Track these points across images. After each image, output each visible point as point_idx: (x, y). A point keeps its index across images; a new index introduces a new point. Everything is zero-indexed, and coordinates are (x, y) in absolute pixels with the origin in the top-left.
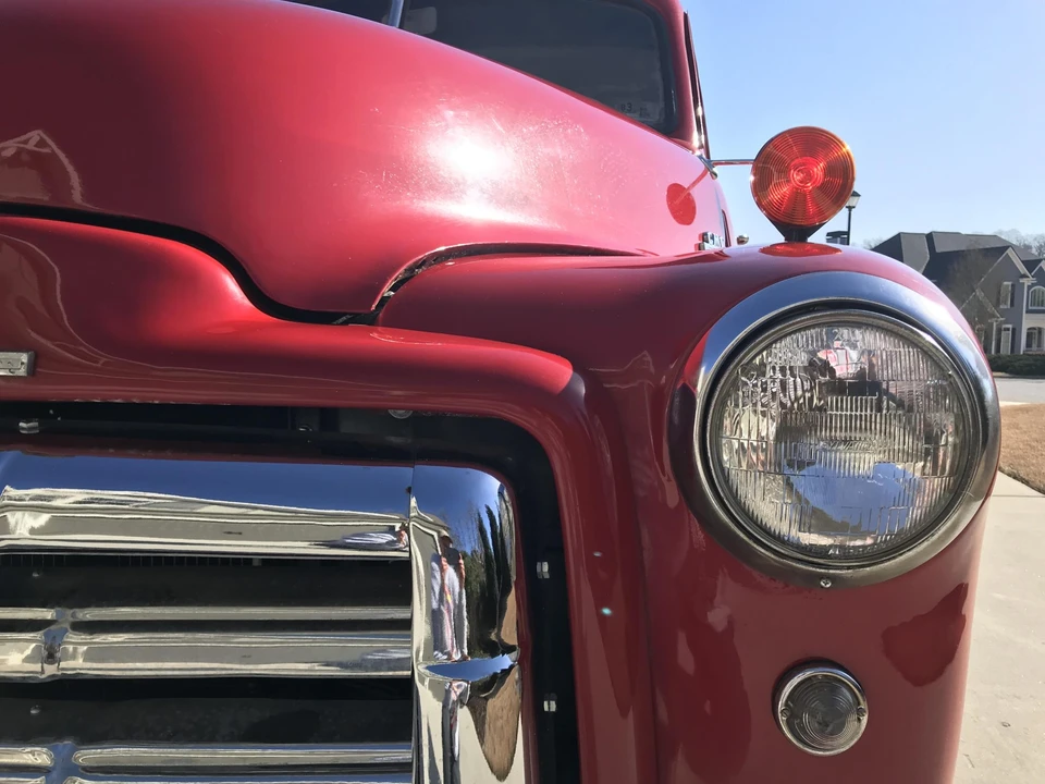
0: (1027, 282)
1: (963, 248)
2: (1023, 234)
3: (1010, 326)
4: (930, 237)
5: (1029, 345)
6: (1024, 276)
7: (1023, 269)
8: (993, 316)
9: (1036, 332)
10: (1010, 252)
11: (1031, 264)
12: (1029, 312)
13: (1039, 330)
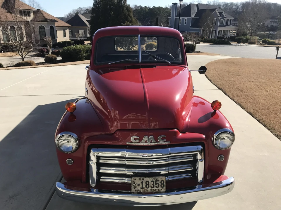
0: (219, 18)
1: (206, 8)
3: (215, 30)
4: (197, 5)
5: (219, 35)
6: (219, 17)
7: (219, 15)
8: (212, 27)
10: (216, 10)
11: (221, 13)
12: (219, 26)
13: (221, 31)
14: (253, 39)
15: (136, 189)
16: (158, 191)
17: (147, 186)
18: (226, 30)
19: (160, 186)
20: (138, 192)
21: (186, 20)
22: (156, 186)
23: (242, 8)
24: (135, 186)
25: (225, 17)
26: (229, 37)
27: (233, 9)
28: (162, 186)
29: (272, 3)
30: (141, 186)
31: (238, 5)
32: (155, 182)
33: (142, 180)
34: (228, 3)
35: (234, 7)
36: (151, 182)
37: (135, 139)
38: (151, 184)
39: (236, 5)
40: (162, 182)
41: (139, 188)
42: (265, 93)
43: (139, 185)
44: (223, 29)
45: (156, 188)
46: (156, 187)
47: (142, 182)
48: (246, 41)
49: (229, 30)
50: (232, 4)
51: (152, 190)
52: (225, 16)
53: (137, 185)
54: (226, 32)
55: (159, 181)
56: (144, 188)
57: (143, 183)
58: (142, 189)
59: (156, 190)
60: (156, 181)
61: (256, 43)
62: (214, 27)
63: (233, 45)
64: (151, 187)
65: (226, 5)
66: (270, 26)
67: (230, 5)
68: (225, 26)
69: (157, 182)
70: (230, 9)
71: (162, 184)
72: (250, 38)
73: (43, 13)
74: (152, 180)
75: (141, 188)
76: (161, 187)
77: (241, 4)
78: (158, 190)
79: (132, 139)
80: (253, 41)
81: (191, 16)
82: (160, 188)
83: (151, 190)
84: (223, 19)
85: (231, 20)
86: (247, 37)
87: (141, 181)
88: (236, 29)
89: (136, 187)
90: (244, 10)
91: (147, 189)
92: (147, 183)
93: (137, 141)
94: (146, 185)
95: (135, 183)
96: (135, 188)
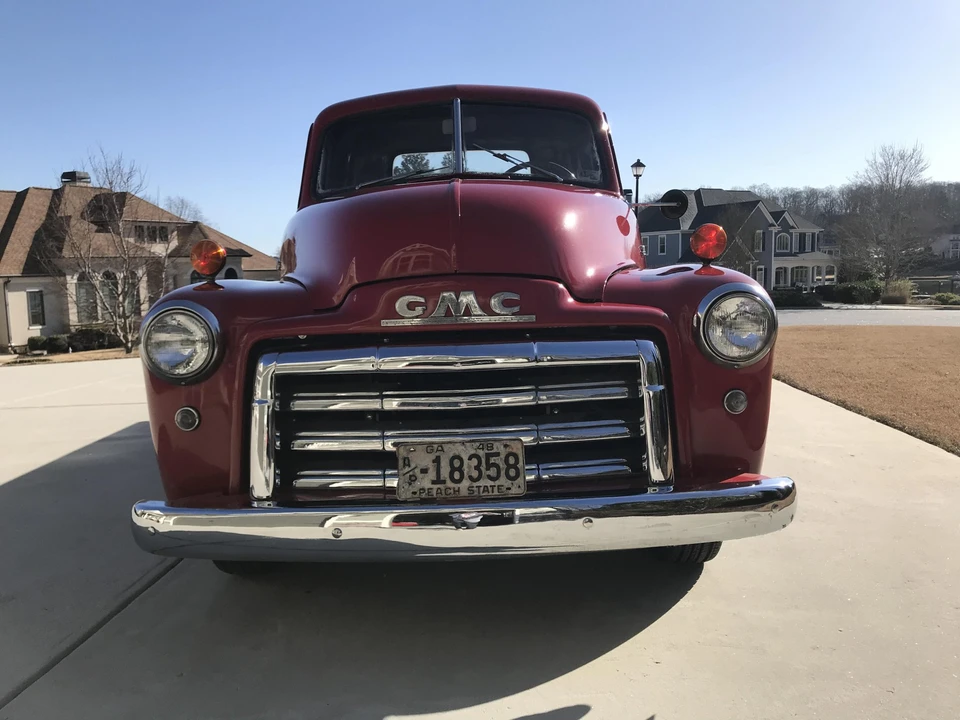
0: (774, 230)
1: (725, 202)
2: (772, 187)
3: (763, 267)
4: (698, 193)
5: (777, 281)
6: (772, 225)
7: (770, 219)
8: (750, 259)
9: (783, 270)
10: (760, 205)
11: (777, 215)
12: (776, 255)
13: (785, 269)
14: (895, 289)
15: (418, 485)
16: (496, 493)
17: (457, 475)
18: (802, 267)
19: (503, 472)
20: (423, 495)
21: (662, 240)
22: (488, 473)
23: (849, 206)
24: (410, 476)
25: (793, 228)
26: (812, 289)
27: (817, 207)
28: (512, 473)
29: (950, 185)
30: (432, 475)
31: (834, 196)
32: (483, 460)
33: (438, 454)
34: (801, 192)
35: (822, 203)
36: (470, 459)
37: (411, 306)
38: (469, 466)
39: (826, 195)
40: (512, 461)
41: (425, 482)
42: (936, 378)
43: (424, 471)
44: (790, 263)
45: (490, 483)
46: (490, 478)
47: (437, 461)
48: (874, 297)
49: (810, 265)
50: (813, 194)
51: (475, 489)
52: (791, 223)
53: (417, 471)
54: (800, 272)
55: (498, 454)
56: (444, 482)
57: (442, 465)
58: (436, 487)
59: (490, 489)
60: (488, 456)
61: (909, 301)
62: (757, 256)
63: (829, 308)
64: (471, 478)
65: (795, 196)
66: (951, 254)
67: (808, 198)
68: (795, 255)
69: (492, 460)
70: (809, 207)
71: (509, 466)
72: (882, 284)
73: (207, 232)
74: (473, 452)
75: (433, 482)
76: (508, 477)
77: (842, 192)
78: (496, 489)
79: (400, 305)
80: (897, 294)
81: (679, 228)
82: (503, 481)
83: (470, 488)
84: (788, 232)
85: (813, 234)
86: (874, 282)
87: (433, 456)
88: (834, 261)
89: (413, 478)
90: (854, 209)
91: (456, 486)
92: (457, 463)
93: (419, 310)
94: (453, 470)
95: (413, 466)
96: (410, 484)
